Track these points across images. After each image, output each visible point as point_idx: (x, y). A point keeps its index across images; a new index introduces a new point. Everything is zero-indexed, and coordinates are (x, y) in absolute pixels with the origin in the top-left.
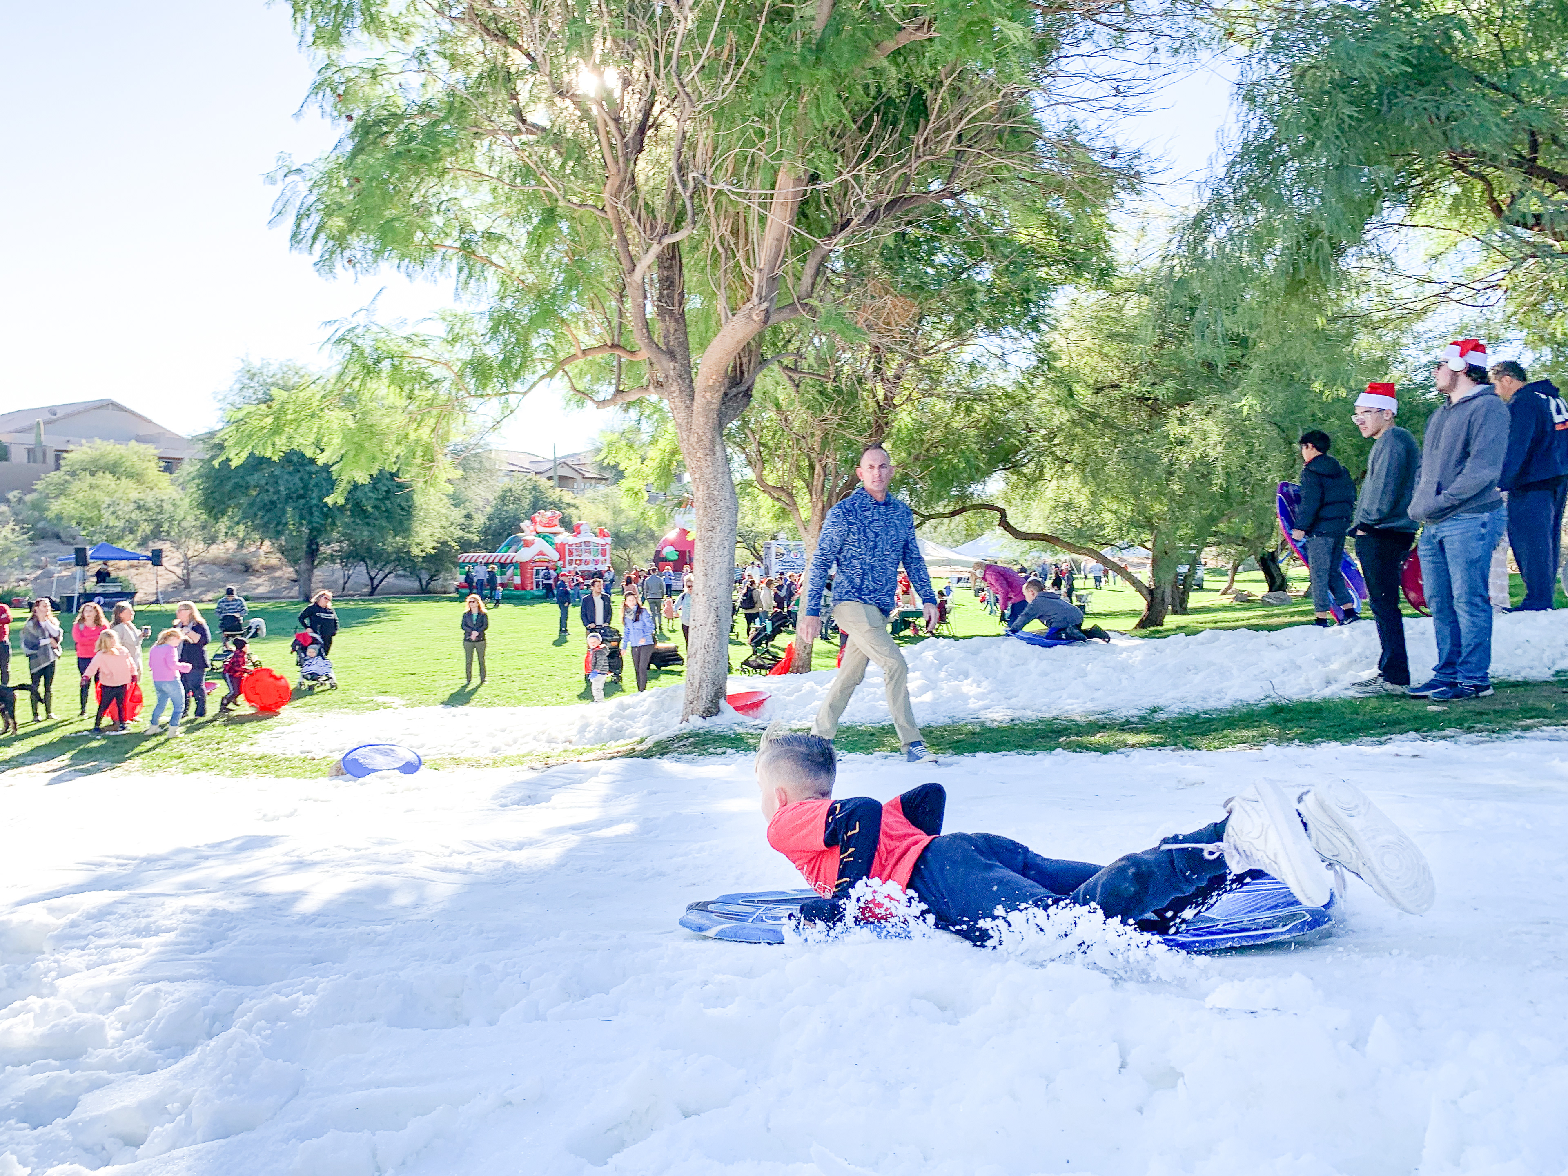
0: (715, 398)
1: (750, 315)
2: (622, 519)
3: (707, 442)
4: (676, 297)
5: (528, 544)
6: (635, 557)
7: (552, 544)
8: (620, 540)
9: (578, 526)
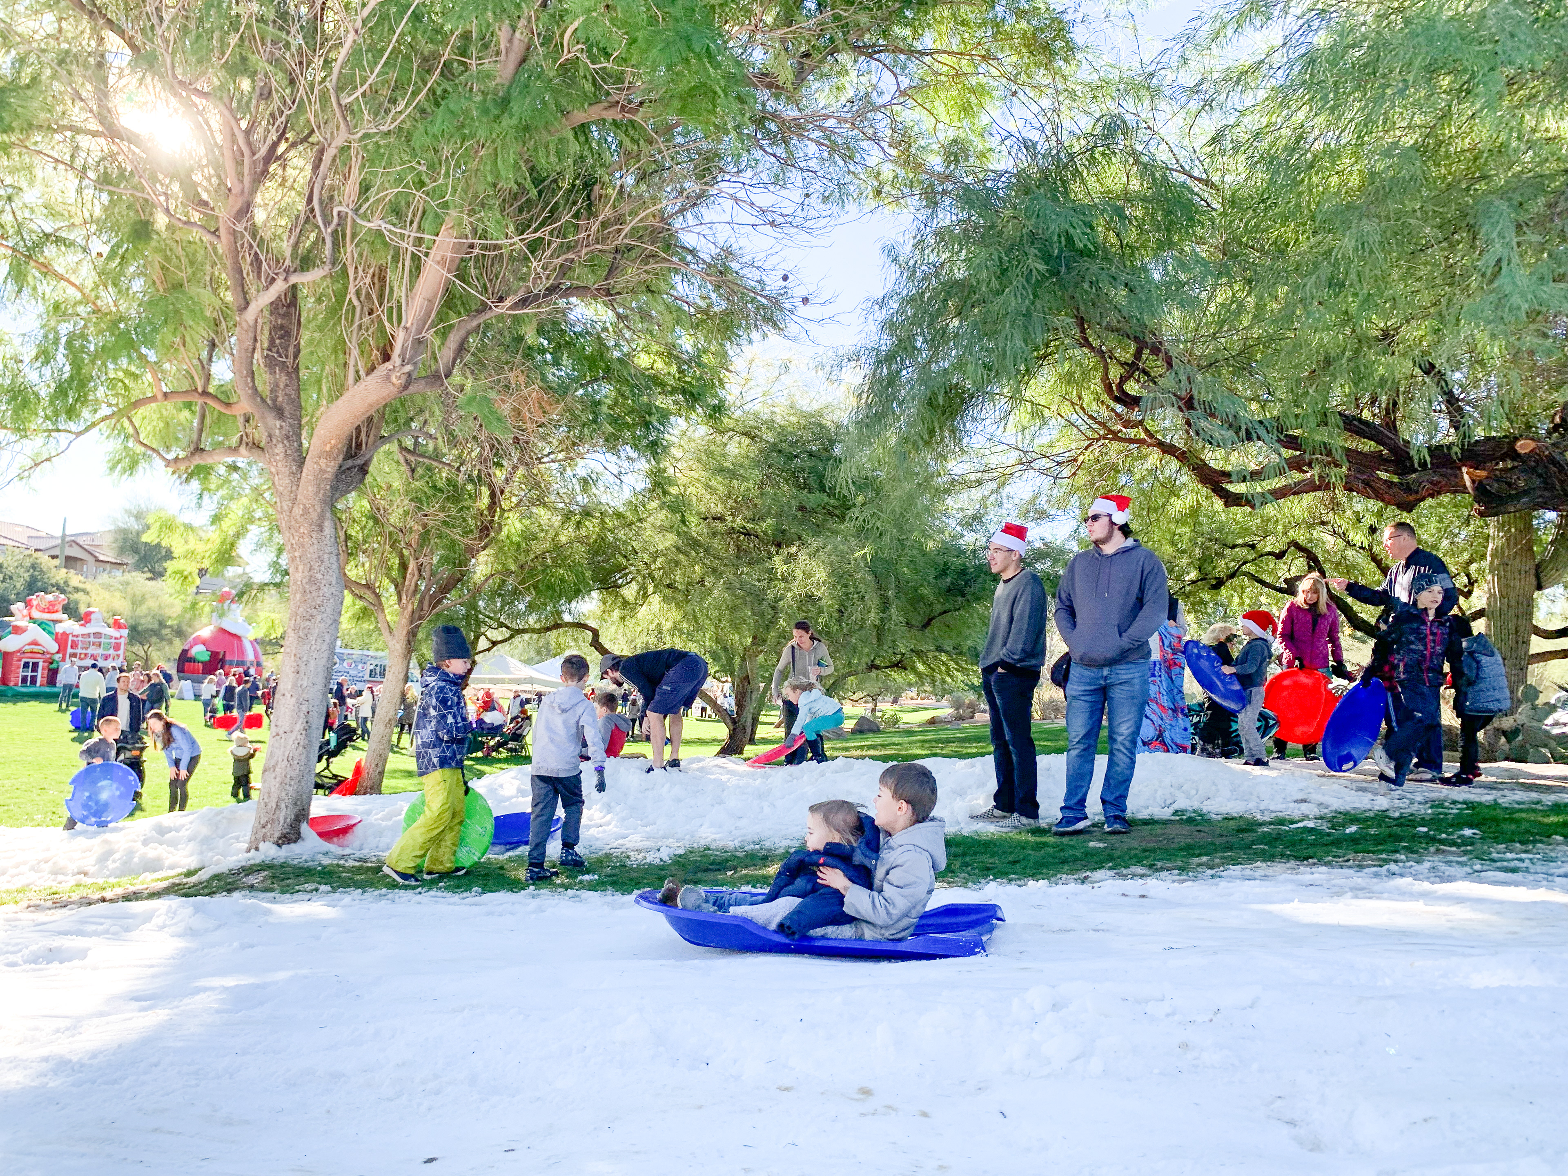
0: (331, 468)
1: (388, 377)
2: (142, 610)
3: (314, 516)
4: (291, 350)
5: (17, 630)
6: (154, 655)
7: (49, 633)
8: (137, 634)
9: (88, 614)
